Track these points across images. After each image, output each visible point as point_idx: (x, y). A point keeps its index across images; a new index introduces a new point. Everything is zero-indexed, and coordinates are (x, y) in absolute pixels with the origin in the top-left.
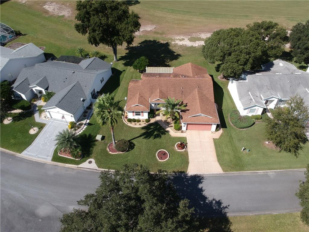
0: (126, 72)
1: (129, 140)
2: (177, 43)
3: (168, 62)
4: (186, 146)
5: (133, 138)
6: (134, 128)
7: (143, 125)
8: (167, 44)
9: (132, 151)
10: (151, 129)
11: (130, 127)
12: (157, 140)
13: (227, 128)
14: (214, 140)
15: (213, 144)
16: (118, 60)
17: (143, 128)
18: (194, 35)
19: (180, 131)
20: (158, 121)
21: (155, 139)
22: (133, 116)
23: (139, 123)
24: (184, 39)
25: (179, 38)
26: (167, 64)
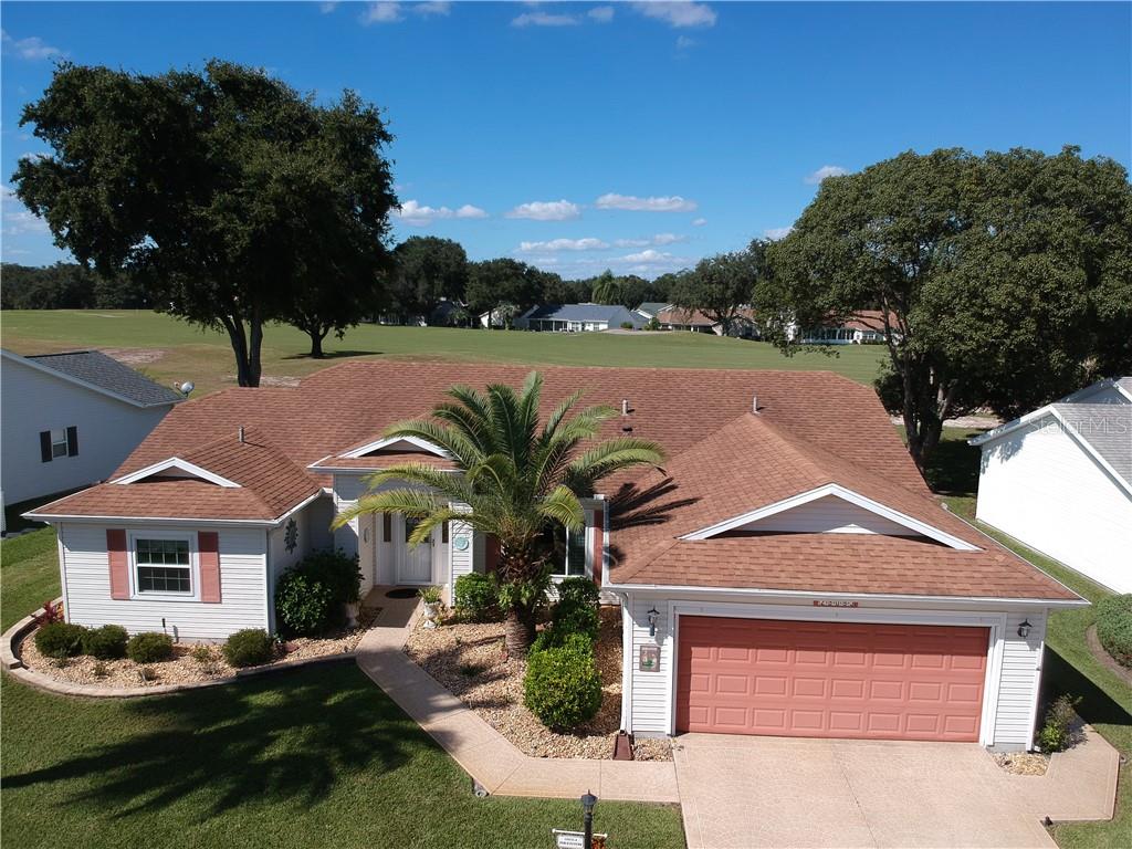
6: (56, 702)
7: (186, 679)
22: (118, 592)
23: (151, 667)
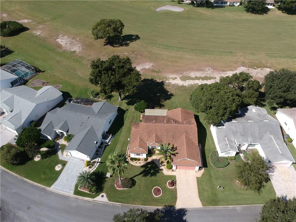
0: (129, 112)
1: (131, 177)
2: (170, 82)
3: (163, 102)
4: (176, 184)
5: (135, 175)
6: (135, 166)
7: (142, 163)
8: (162, 83)
9: (134, 188)
10: (148, 167)
11: (132, 165)
12: (153, 178)
13: (207, 167)
14: (197, 178)
15: (196, 182)
16: (122, 100)
17: (142, 166)
18: (185, 74)
19: (171, 170)
20: (154, 159)
21: (152, 177)
22: (135, 156)
23: (139, 162)
24: (176, 78)
25: (172, 76)
26: (162, 103)
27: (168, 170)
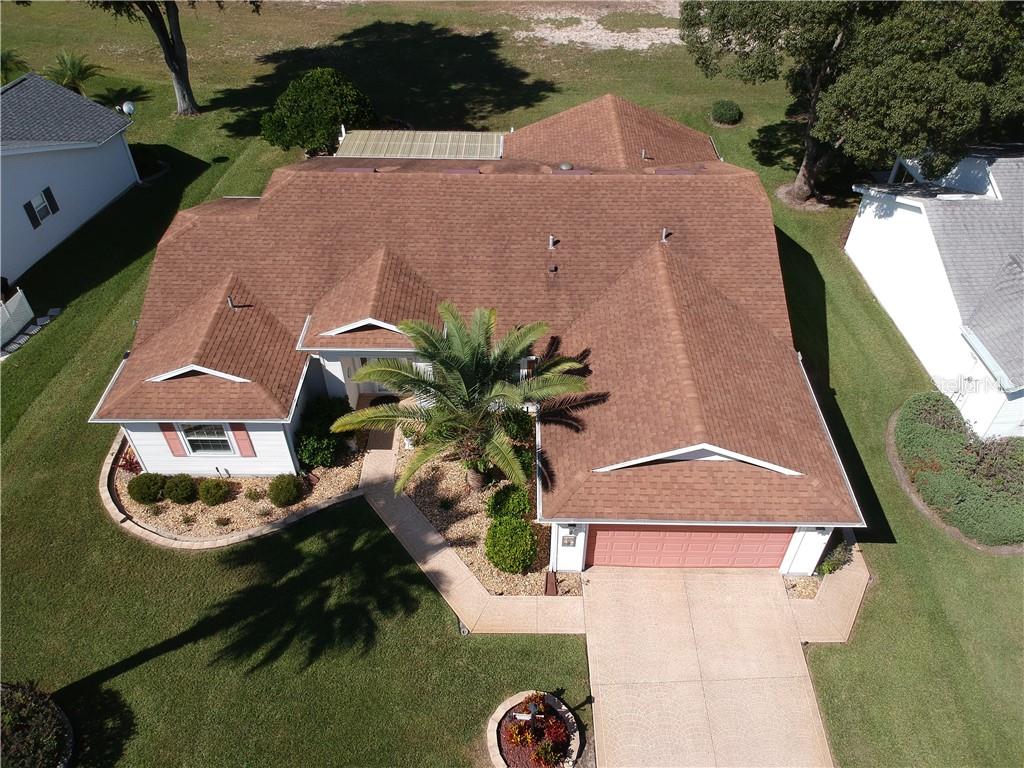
0: (233, 169)
1: (90, 670)
2: (539, 35)
3: (483, 118)
4: (583, 729)
6: (166, 556)
7: (248, 522)
8: (490, 40)
10: (300, 558)
11: (138, 546)
16: (202, 110)
19: (537, 578)
20: (369, 487)
23: (221, 510)
25: (552, 15)
27: (500, 580)
